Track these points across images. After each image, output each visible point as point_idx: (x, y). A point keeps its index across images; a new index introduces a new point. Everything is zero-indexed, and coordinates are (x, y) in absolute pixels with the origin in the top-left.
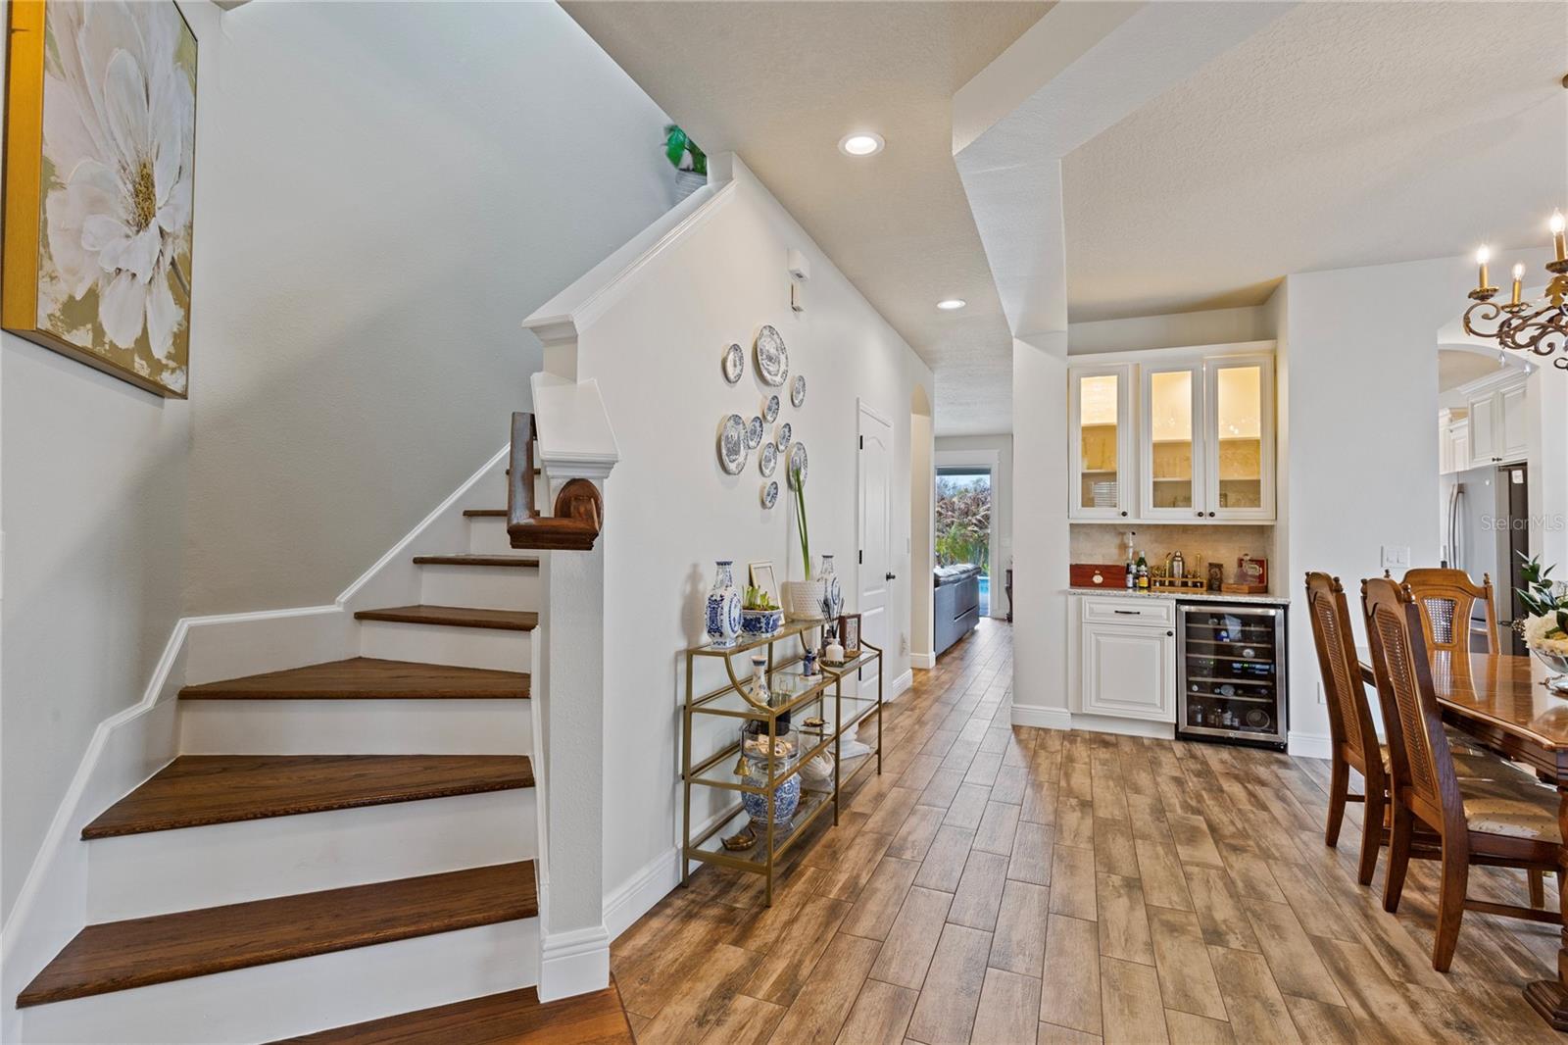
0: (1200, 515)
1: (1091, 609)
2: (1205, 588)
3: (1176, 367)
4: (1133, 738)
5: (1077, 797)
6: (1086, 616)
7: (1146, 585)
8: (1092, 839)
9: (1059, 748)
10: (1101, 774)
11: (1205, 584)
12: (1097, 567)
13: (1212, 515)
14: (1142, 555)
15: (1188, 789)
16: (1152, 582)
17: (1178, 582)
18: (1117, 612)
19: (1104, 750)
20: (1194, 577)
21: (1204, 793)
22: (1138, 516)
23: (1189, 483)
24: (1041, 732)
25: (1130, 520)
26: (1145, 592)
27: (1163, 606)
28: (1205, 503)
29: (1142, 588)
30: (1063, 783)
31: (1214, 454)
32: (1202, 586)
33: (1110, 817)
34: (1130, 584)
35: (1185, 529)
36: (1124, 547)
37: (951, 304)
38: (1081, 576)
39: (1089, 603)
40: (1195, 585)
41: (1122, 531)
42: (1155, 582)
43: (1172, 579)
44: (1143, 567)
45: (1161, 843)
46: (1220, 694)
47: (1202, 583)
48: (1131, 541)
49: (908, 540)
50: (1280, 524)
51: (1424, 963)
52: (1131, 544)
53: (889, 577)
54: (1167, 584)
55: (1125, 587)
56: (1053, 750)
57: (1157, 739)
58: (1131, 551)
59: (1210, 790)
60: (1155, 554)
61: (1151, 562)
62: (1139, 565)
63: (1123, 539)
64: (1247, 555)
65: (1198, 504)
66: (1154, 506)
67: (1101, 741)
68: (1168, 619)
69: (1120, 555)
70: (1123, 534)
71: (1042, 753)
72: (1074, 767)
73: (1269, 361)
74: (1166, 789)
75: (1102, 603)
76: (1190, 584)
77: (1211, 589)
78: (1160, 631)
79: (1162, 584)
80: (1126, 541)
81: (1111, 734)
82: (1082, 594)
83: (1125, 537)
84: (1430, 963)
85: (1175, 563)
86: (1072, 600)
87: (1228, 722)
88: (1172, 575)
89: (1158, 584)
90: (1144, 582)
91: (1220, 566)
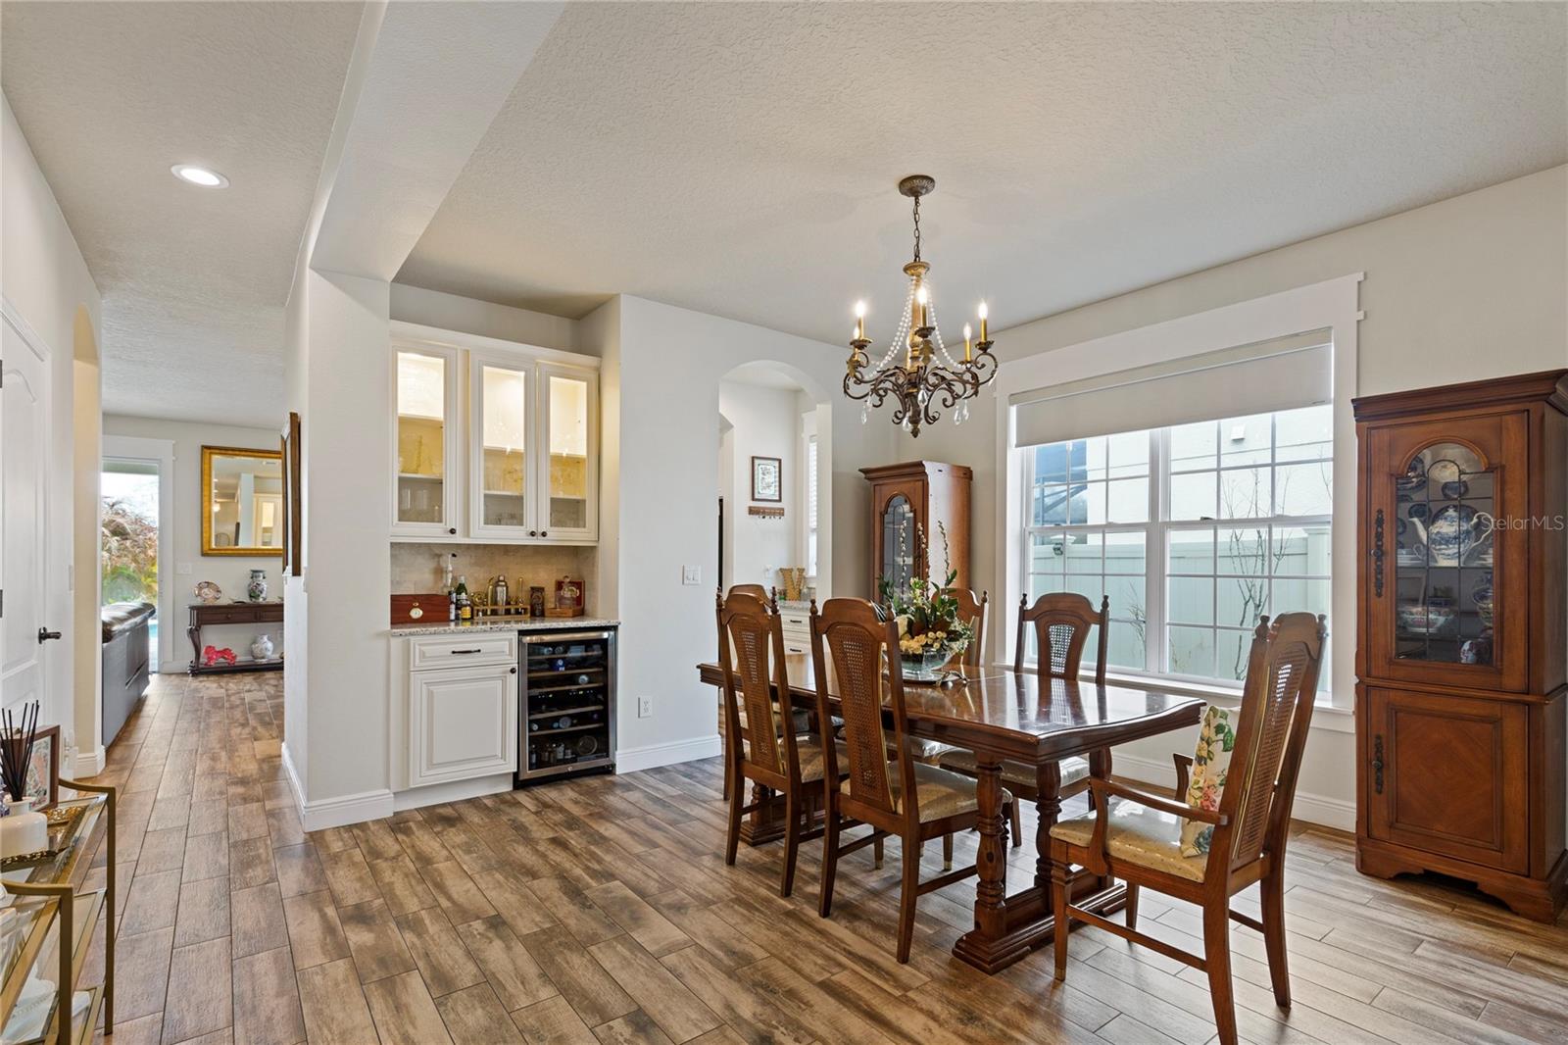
0: (533, 534)
1: (423, 655)
2: (529, 615)
3: (508, 364)
4: (469, 801)
5: (478, 918)
6: (416, 661)
7: (469, 616)
8: (543, 975)
9: (397, 847)
10: (477, 869)
11: (529, 610)
12: (415, 597)
13: (544, 534)
14: (462, 580)
15: (578, 851)
16: (475, 612)
17: (501, 608)
18: (454, 652)
19: (453, 829)
20: (516, 603)
21: (592, 847)
22: (467, 534)
23: (519, 500)
24: (356, 832)
25: (458, 539)
26: (468, 625)
27: (505, 640)
28: (536, 524)
29: (465, 620)
30: (445, 903)
31: (546, 469)
32: (525, 613)
33: (536, 929)
34: (452, 617)
35: (507, 550)
36: (440, 572)
37: (198, 176)
38: (400, 610)
39: (420, 645)
40: (517, 612)
41: (437, 552)
42: (478, 611)
43: (495, 607)
44: (464, 595)
45: (615, 939)
46: (559, 728)
47: (525, 609)
48: (449, 564)
49: (70, 567)
50: (601, 545)
51: (892, 962)
52: (450, 569)
53: (44, 636)
54: (489, 613)
55: (446, 620)
56: (392, 854)
57: (496, 795)
58: (450, 576)
59: (596, 843)
60: (474, 579)
61: (471, 588)
62: (458, 592)
63: (439, 562)
64: (567, 577)
65: (530, 524)
66: (485, 523)
67: (441, 818)
68: (511, 654)
69: (436, 582)
70: (439, 556)
71: (381, 864)
72: (436, 870)
73: (593, 376)
74: (558, 859)
75: (434, 643)
76: (513, 611)
77: (533, 615)
78: (500, 669)
79: (485, 613)
80: (444, 565)
81: (444, 805)
82: (411, 634)
83: (441, 559)
84: (895, 960)
85: (499, 589)
86: (396, 644)
87: (560, 756)
88: (495, 602)
89: (481, 614)
90: (466, 612)
91: (541, 590)
